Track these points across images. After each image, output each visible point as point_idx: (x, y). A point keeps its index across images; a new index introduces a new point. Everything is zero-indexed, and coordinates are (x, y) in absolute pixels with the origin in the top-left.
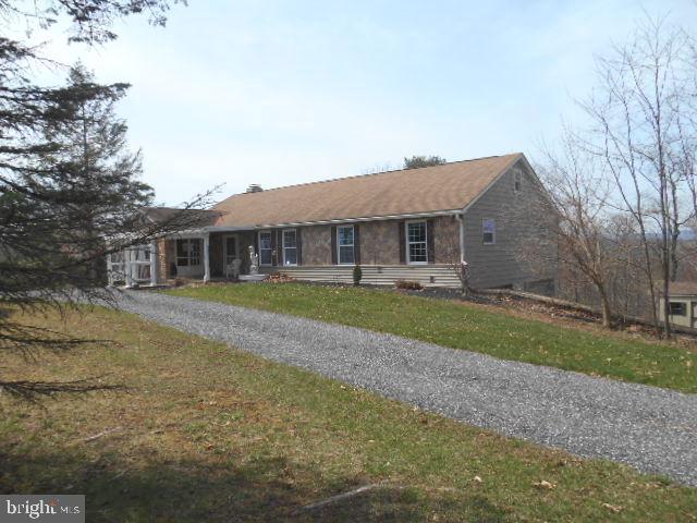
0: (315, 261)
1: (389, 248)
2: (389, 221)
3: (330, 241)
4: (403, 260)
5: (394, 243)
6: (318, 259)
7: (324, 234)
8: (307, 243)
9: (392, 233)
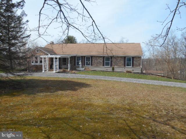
0: (97, 65)
1: (121, 63)
2: (121, 57)
3: (102, 60)
4: (125, 66)
5: (123, 62)
6: (98, 65)
7: (100, 58)
8: (95, 60)
9: (122, 59)
